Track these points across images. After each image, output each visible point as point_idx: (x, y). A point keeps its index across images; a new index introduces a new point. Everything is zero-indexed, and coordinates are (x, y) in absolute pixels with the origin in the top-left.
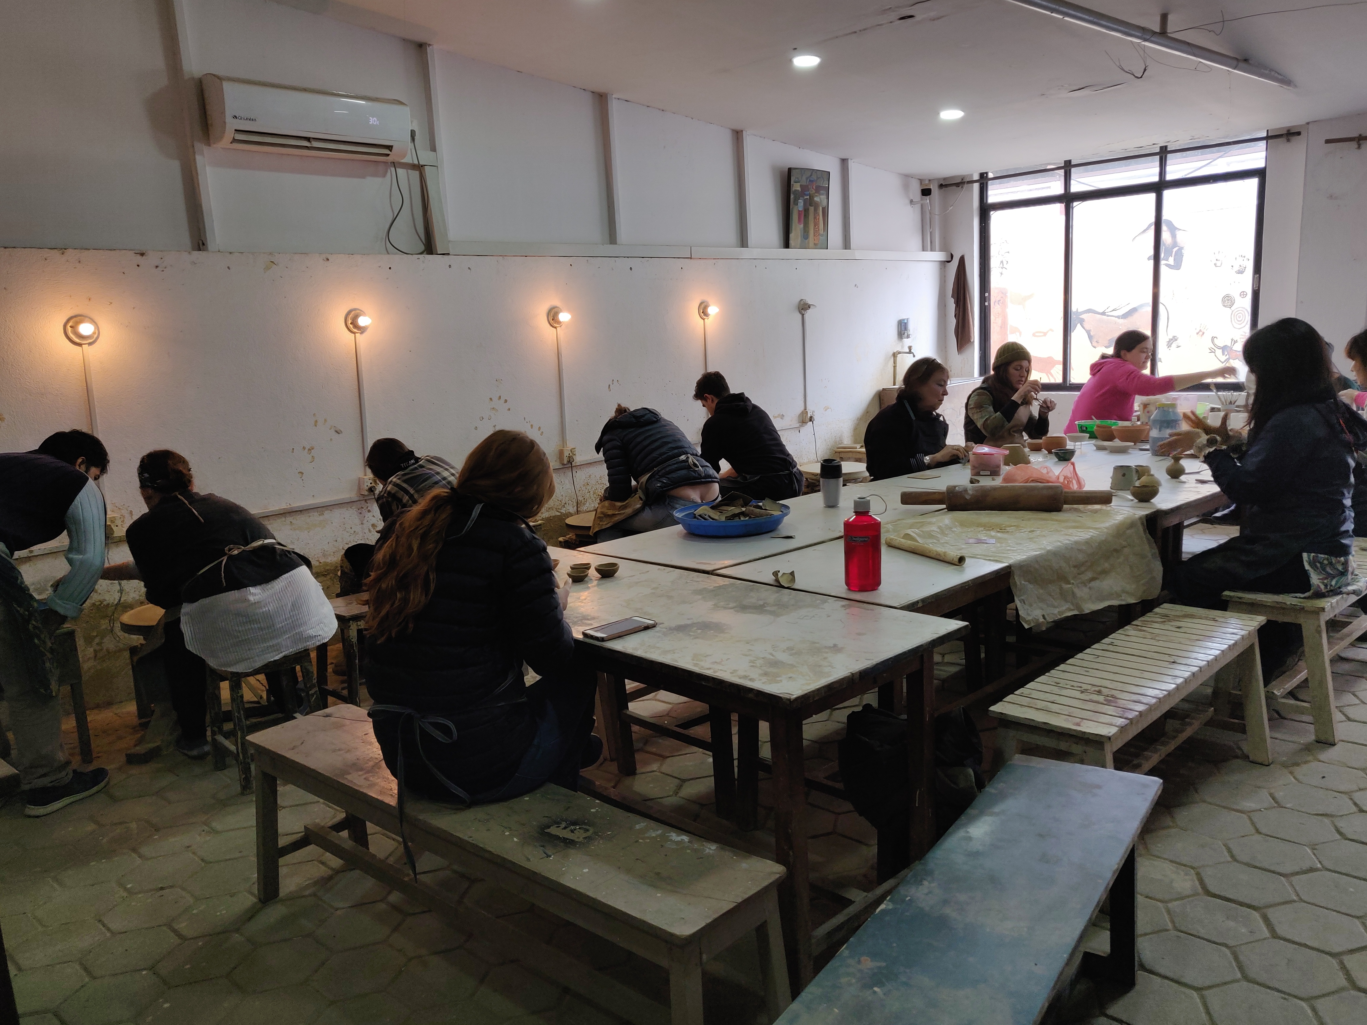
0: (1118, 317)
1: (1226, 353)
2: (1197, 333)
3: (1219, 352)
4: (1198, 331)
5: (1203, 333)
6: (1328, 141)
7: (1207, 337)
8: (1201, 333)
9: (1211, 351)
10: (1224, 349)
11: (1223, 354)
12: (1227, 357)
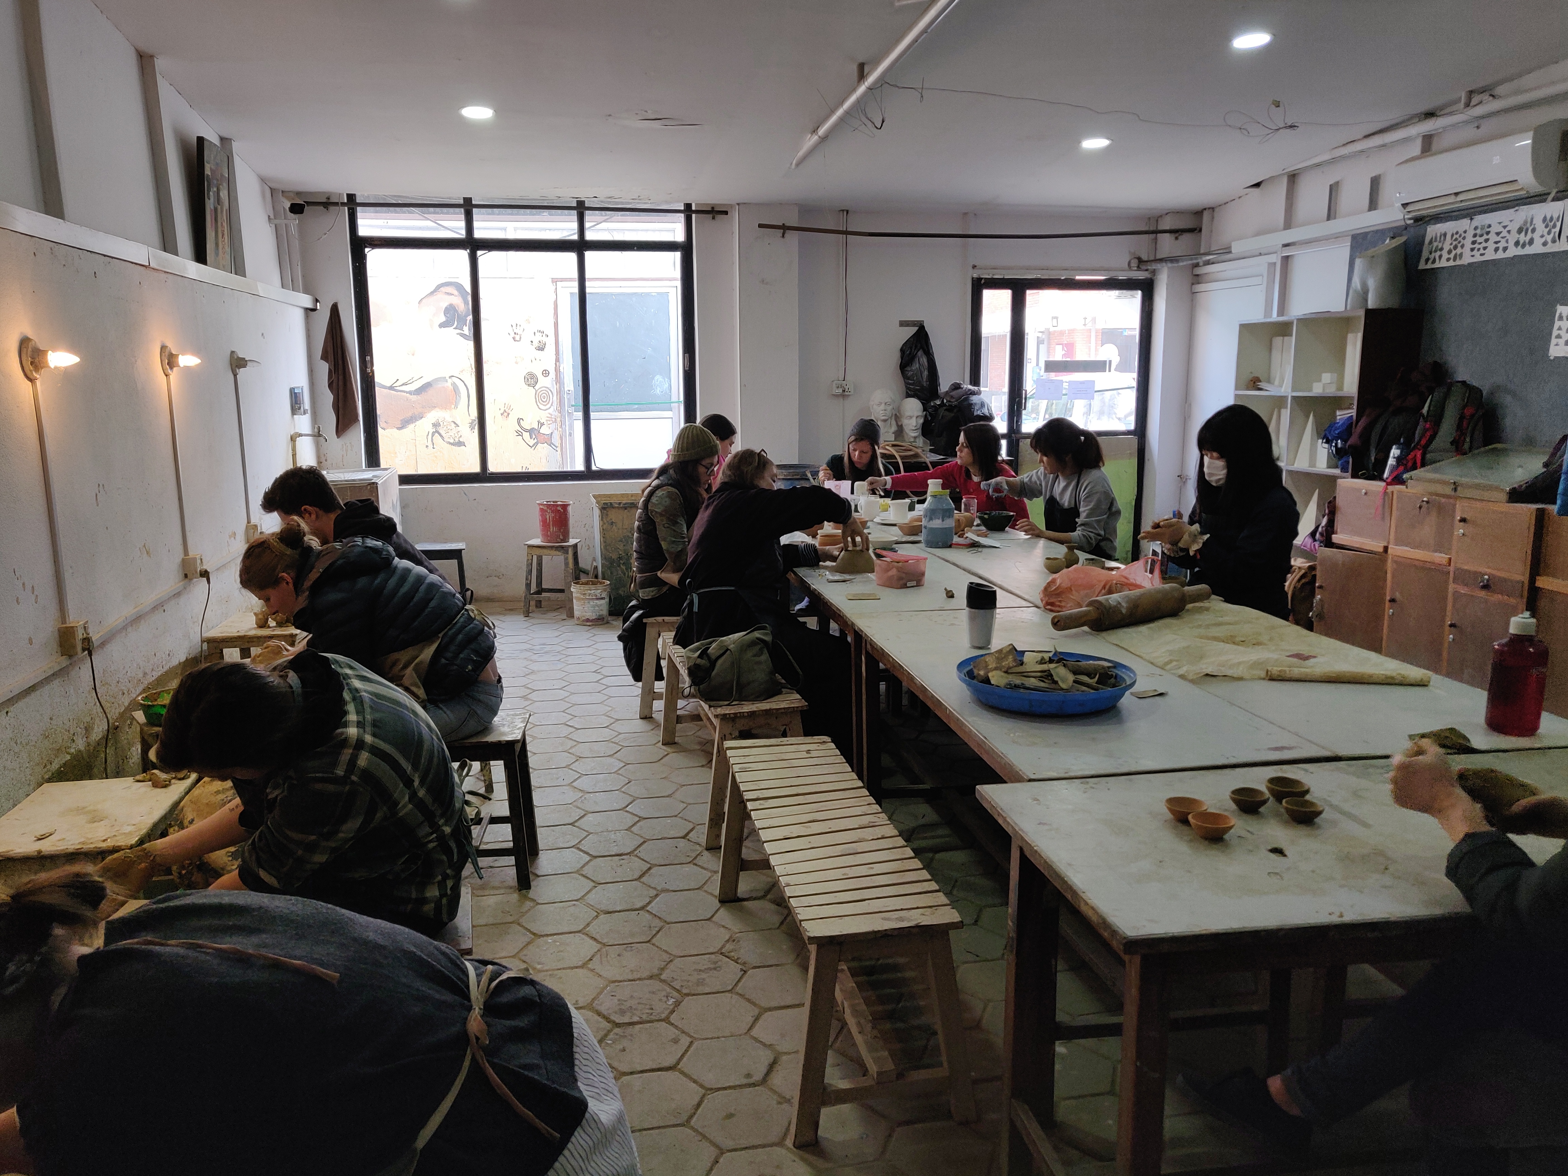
0: (410, 393)
1: (534, 437)
2: (502, 414)
3: (526, 435)
4: (502, 411)
5: (508, 414)
6: (760, 226)
7: (513, 419)
8: (506, 414)
9: (519, 434)
10: (531, 431)
11: (531, 438)
12: (536, 441)
